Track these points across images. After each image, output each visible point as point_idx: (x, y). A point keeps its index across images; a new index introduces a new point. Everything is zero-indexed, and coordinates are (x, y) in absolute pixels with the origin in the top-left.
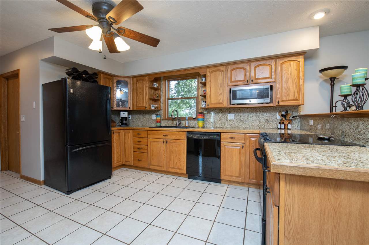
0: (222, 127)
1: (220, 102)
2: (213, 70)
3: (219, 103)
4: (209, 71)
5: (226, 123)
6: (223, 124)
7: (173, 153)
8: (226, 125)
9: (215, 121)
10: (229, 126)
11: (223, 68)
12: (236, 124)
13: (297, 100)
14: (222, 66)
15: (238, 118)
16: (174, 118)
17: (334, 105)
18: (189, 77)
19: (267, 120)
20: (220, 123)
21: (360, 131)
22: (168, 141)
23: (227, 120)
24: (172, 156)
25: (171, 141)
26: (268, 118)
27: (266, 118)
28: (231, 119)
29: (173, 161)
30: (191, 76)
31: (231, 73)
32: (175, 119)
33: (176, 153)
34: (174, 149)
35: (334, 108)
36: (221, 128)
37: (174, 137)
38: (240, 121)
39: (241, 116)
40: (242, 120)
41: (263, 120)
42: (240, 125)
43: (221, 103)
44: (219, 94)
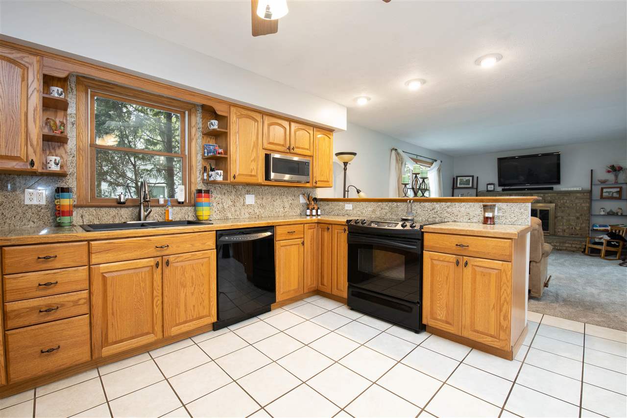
0: (236, 217)
1: (253, 174)
2: (243, 113)
3: (251, 176)
4: (236, 114)
5: (243, 210)
6: (238, 213)
7: (185, 287)
8: (242, 214)
9: (225, 206)
10: (247, 215)
11: (258, 117)
12: (257, 211)
13: (328, 182)
14: (255, 111)
15: (259, 201)
16: (122, 200)
17: (346, 189)
18: (166, 105)
19: (291, 204)
20: (233, 211)
21: (437, 212)
22: (171, 258)
23: (244, 205)
24: (182, 295)
25: (179, 260)
26: (292, 202)
27: (290, 202)
28: (250, 204)
29: (185, 305)
30: (172, 104)
31: (269, 128)
32: (124, 203)
33: (193, 283)
34: (187, 275)
35: (346, 192)
36: (236, 220)
37: (187, 247)
38: (263, 206)
39: (263, 198)
40: (264, 204)
41: (287, 205)
42: (262, 212)
43: (254, 176)
44: (252, 159)
